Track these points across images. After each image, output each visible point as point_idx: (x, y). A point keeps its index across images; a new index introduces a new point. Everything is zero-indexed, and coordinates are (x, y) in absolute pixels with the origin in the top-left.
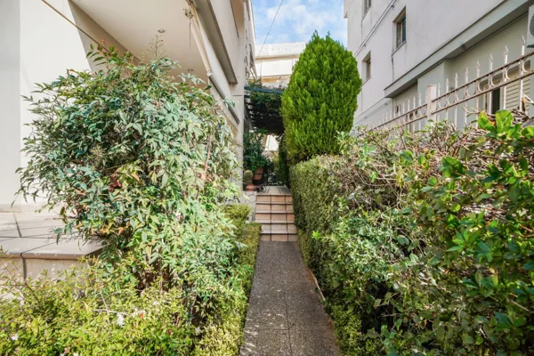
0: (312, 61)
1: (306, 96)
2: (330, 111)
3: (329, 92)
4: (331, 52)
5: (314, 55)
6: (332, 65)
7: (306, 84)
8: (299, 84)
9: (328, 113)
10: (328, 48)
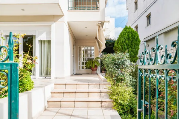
0: (126, 35)
1: (125, 45)
2: (132, 50)
3: (132, 44)
4: (131, 32)
5: (127, 33)
6: (132, 36)
7: (125, 42)
8: (123, 42)
9: (131, 50)
10: (130, 31)
